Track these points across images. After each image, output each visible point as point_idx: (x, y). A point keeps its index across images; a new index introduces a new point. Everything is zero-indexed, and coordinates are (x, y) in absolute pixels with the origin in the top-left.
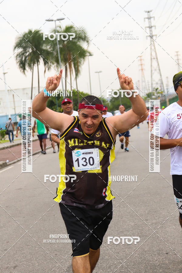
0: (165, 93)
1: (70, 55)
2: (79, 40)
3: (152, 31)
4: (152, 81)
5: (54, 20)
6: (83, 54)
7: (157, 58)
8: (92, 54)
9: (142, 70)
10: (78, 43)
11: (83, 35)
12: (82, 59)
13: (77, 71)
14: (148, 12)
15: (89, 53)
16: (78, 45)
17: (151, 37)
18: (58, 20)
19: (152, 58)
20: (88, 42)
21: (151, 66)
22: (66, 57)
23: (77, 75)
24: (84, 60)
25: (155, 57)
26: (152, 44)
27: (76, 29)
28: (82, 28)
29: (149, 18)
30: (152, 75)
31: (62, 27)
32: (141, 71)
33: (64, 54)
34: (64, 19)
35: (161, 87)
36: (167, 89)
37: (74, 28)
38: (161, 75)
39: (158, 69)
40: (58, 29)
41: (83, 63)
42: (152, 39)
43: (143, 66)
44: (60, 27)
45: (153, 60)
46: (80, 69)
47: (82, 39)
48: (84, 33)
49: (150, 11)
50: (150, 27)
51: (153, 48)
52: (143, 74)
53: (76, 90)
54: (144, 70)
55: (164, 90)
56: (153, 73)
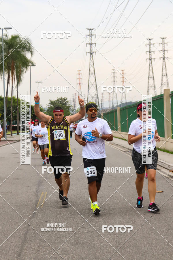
0: (99, 107)
1: (14, 63)
2: (23, 50)
3: (92, 48)
4: (88, 95)
5: (2, 28)
6: (26, 63)
7: (95, 74)
8: (34, 64)
9: (80, 84)
10: (22, 53)
11: (28, 45)
12: (25, 69)
13: (19, 80)
14: (90, 30)
15: (32, 63)
16: (21, 55)
17: (91, 53)
18: (5, 29)
19: (90, 73)
20: (31, 52)
21: (89, 80)
22: (10, 65)
23: (18, 83)
24: (26, 70)
25: (93, 73)
26: (92, 59)
27: (21, 39)
28: (28, 39)
29: (91, 35)
30: (89, 89)
31: (8, 36)
32: (78, 84)
33: (8, 62)
34: (11, 28)
35: (96, 101)
36: (102, 104)
37: (19, 38)
38: (97, 91)
39: (95, 84)
40: (5, 37)
41: (25, 73)
42: (91, 56)
43: (81, 79)
44: (7, 36)
45: (90, 75)
46: (22, 77)
47: (27, 49)
48: (29, 43)
49: (91, 29)
50: (91, 44)
51: (92, 63)
52: (80, 87)
53: (16, 97)
54: (81, 84)
55: (99, 105)
56: (89, 87)
